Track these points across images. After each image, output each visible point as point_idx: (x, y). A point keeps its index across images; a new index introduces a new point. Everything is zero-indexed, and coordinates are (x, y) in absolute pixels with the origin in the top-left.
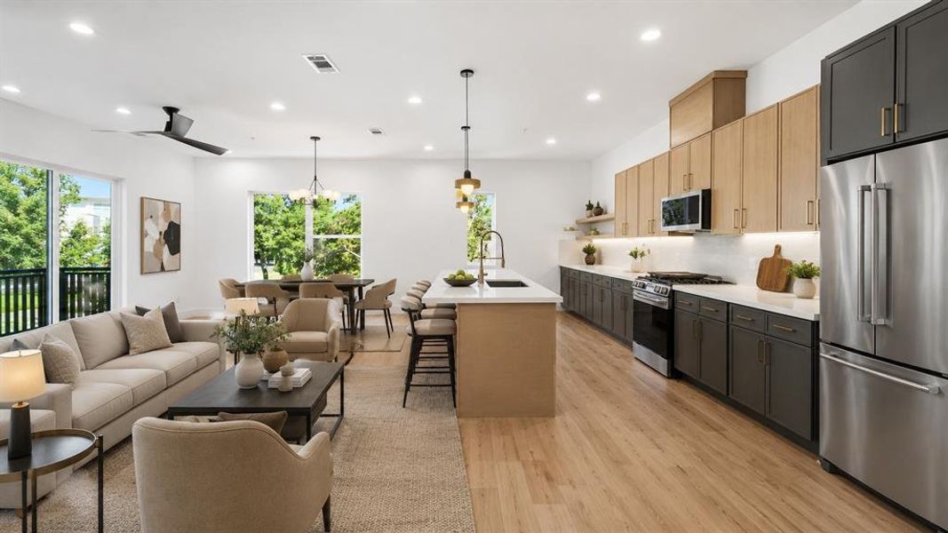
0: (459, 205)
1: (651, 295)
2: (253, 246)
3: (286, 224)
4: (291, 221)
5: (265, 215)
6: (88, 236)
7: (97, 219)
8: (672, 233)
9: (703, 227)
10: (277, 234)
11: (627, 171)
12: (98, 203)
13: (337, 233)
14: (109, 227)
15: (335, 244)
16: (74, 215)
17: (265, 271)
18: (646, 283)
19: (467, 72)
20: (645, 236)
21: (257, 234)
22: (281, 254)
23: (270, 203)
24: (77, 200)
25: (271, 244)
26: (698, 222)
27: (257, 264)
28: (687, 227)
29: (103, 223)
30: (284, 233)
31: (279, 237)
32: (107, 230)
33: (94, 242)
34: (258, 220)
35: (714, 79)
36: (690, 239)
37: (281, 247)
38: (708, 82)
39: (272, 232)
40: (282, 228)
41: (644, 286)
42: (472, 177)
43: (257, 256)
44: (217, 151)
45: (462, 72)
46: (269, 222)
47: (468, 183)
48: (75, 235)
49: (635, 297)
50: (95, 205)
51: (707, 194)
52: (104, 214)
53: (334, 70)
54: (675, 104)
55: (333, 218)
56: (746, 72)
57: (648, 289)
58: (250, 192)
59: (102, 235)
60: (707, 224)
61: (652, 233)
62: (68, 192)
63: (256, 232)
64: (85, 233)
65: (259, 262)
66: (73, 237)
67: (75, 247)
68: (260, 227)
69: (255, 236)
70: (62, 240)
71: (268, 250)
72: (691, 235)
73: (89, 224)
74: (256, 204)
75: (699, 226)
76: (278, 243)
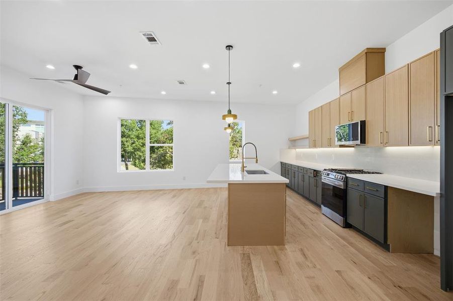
0: (225, 129)
1: (332, 180)
2: (120, 150)
3: (138, 137)
4: (140, 135)
5: (127, 131)
6: (32, 144)
7: (37, 133)
8: (341, 146)
9: (361, 142)
10: (133, 143)
11: (315, 110)
12: (38, 124)
13: (164, 143)
14: (44, 139)
15: (162, 149)
16: (23, 131)
17: (126, 165)
18: (329, 173)
19: (229, 47)
20: (326, 147)
21: (123, 144)
22: (135, 155)
23: (129, 125)
24: (25, 121)
25: (130, 149)
26: (358, 140)
27: (122, 161)
28: (351, 143)
29: (41, 136)
30: (137, 143)
31: (134, 145)
32: (43, 140)
33: (35, 147)
34: (123, 136)
35: (366, 53)
36: (353, 149)
37: (135, 151)
38: (362, 56)
39: (131, 142)
40: (136, 140)
41: (328, 175)
42: (232, 113)
43: (123, 156)
44: (105, 92)
45: (227, 47)
46: (129, 136)
47: (230, 117)
48: (24, 143)
49: (322, 181)
50: (36, 125)
51: (363, 123)
52: (41, 130)
53: (158, 44)
54: (342, 70)
55: (162, 134)
56: (384, 49)
57: (330, 176)
58: (119, 118)
59: (40, 143)
60: (363, 141)
61: (330, 146)
62: (20, 117)
63: (122, 141)
64: (30, 142)
65: (123, 159)
66: (23, 144)
67: (24, 151)
68: (124, 139)
69: (122, 145)
70: (17, 146)
71: (128, 153)
72: (353, 147)
73: (33, 137)
74: (122, 125)
75: (359, 142)
76: (134, 149)
